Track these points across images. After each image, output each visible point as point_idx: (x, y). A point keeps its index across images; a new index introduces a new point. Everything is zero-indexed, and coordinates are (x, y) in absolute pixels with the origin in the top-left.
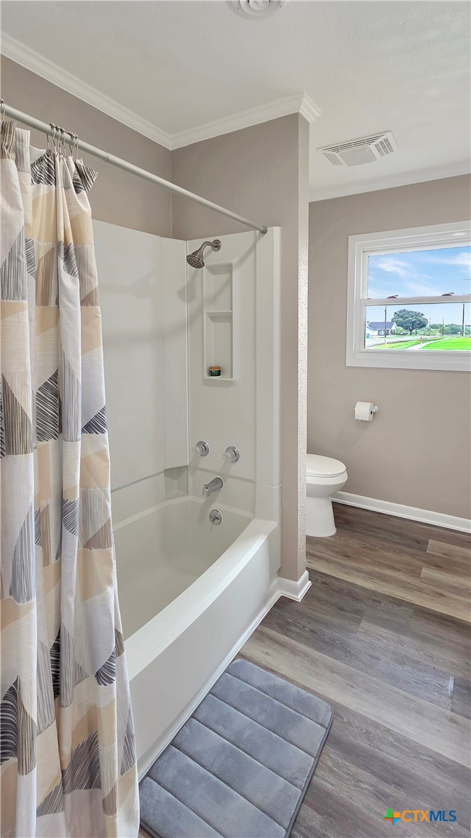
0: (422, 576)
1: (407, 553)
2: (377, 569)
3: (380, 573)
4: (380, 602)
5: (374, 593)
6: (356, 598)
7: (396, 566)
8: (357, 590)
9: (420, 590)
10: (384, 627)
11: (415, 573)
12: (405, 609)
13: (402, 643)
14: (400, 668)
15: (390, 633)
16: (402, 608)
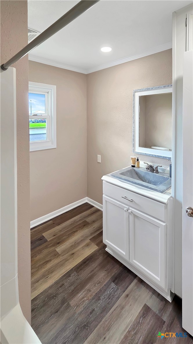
0: (60, 253)
1: (43, 249)
2: (43, 270)
3: (47, 271)
4: (63, 284)
5: (56, 283)
6: (54, 296)
7: (47, 259)
8: (50, 292)
9: (66, 260)
10: (78, 293)
11: (57, 255)
12: (73, 275)
13: (89, 290)
14: (100, 302)
15: (82, 292)
16: (72, 275)
